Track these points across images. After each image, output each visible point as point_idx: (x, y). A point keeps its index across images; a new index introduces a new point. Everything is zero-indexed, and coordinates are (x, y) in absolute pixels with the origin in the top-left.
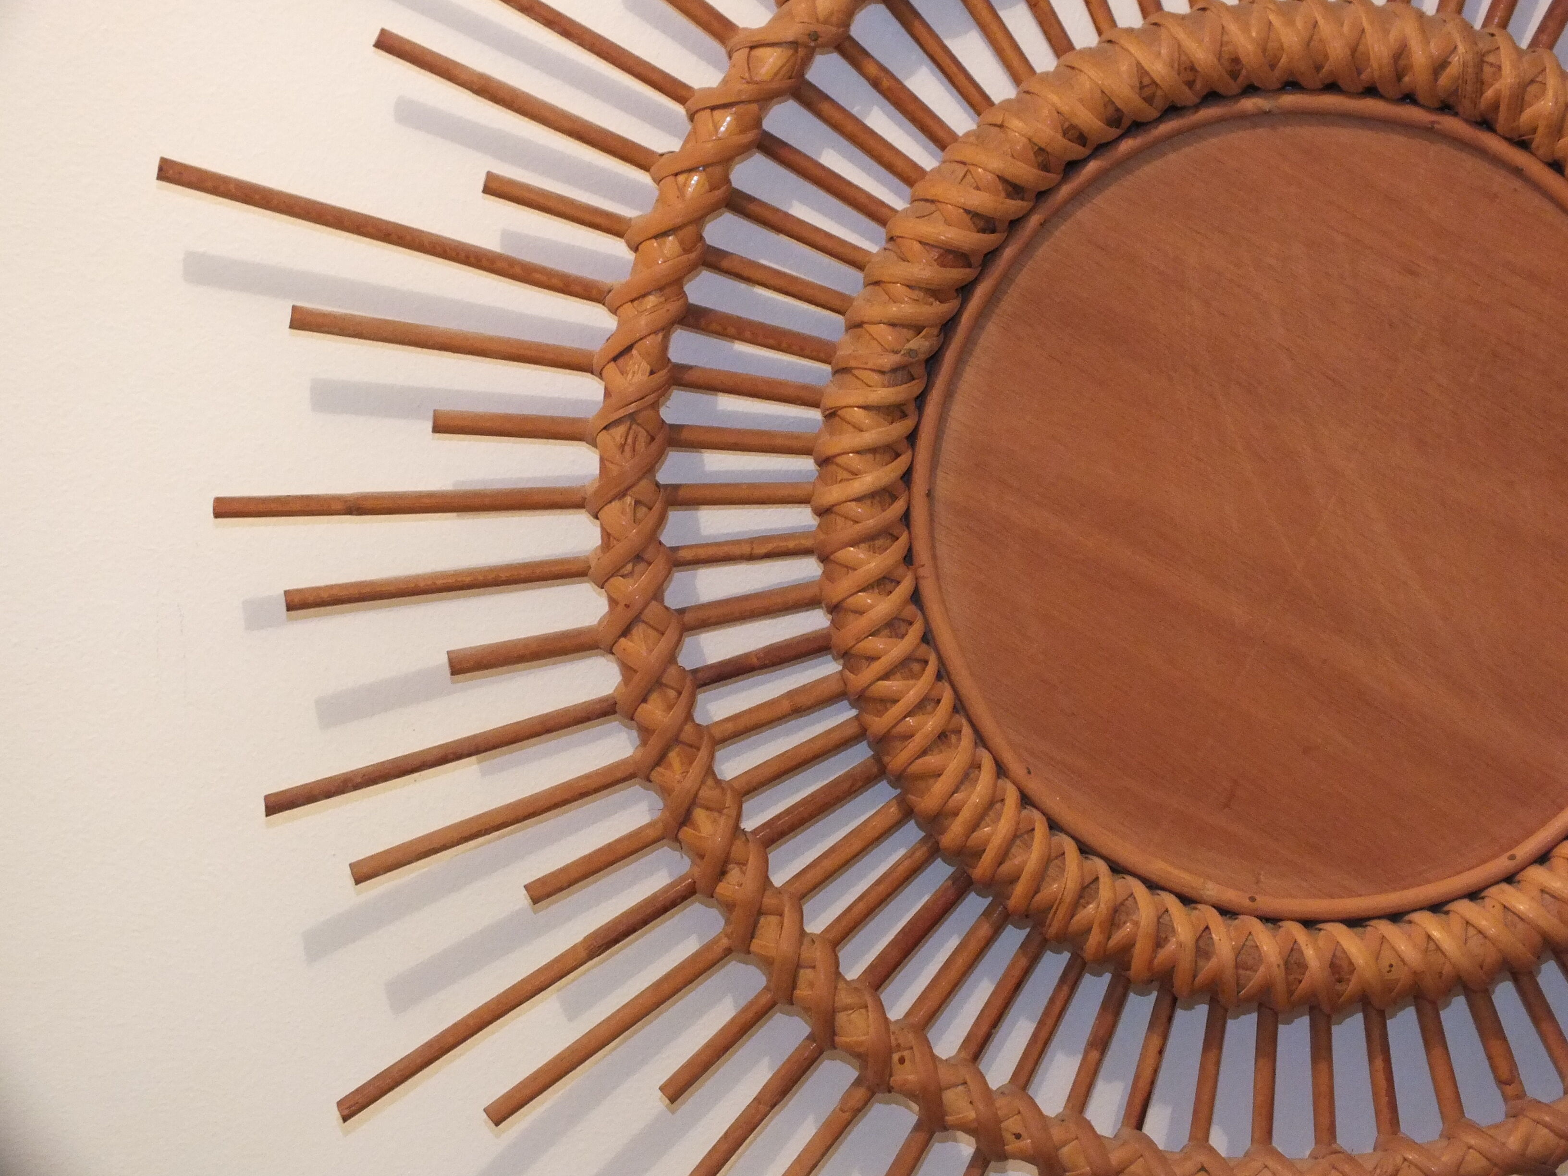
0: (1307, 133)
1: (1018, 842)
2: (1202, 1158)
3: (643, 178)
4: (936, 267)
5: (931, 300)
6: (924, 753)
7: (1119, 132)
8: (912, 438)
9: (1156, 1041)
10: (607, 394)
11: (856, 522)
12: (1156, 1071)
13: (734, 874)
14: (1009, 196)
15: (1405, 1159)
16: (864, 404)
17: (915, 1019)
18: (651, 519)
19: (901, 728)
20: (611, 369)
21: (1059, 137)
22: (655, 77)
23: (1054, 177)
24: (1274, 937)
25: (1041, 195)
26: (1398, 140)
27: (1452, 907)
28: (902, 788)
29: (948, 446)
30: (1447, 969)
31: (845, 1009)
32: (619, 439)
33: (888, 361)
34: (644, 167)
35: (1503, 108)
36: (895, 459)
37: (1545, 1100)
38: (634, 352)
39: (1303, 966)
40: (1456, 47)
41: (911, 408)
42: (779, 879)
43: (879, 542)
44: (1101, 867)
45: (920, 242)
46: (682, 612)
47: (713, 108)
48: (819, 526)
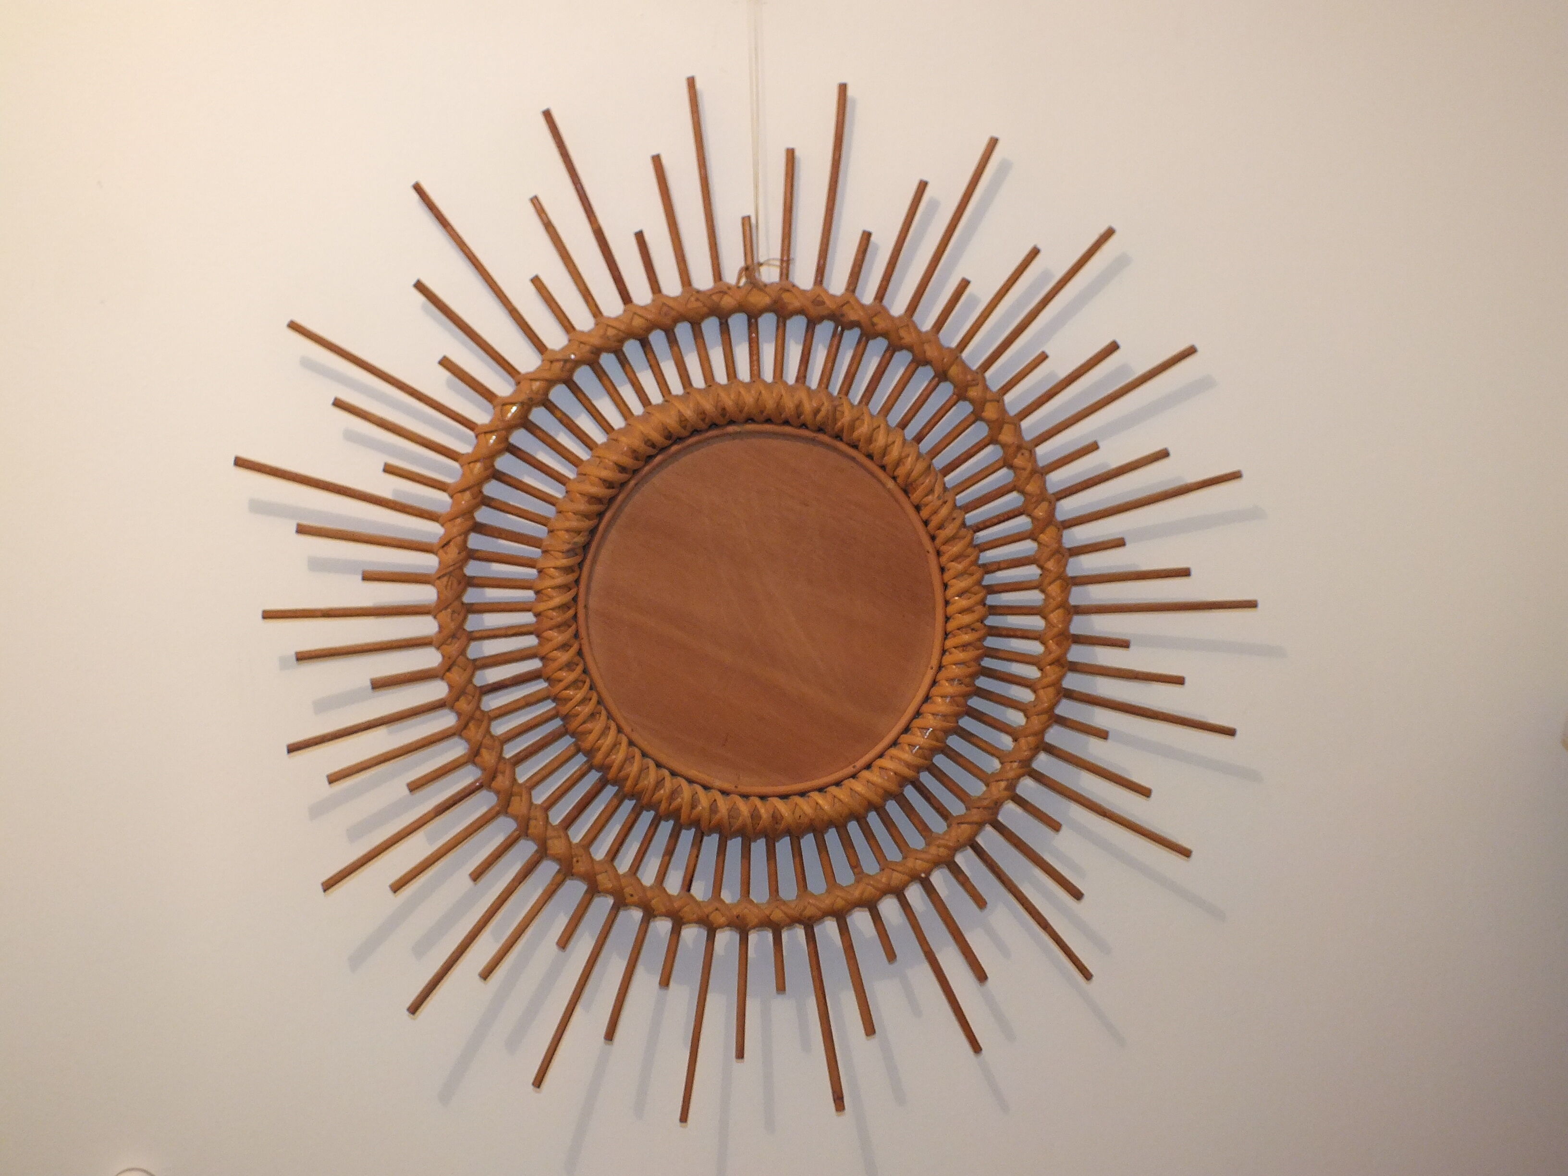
0: (756, 442)
1: (627, 762)
2: (717, 905)
3: (456, 465)
4: (587, 505)
5: (585, 519)
6: (584, 722)
7: (670, 442)
8: (577, 581)
9: (695, 852)
10: (440, 563)
11: (552, 619)
12: (695, 866)
13: (500, 778)
14: (620, 472)
15: (809, 903)
16: (554, 566)
17: (584, 843)
18: (461, 618)
19: (573, 711)
20: (441, 552)
21: (643, 445)
22: (460, 419)
23: (641, 463)
24: (746, 803)
25: (635, 472)
26: (800, 445)
27: (829, 789)
28: (576, 738)
29: (594, 586)
30: (826, 818)
31: (551, 838)
32: (445, 583)
33: (566, 547)
34: (455, 460)
35: (845, 431)
36: (569, 591)
37: (871, 874)
38: (452, 543)
39: (760, 817)
40: (823, 403)
41: (576, 569)
42: (521, 780)
43: (562, 628)
44: (666, 773)
45: (580, 494)
46: (475, 660)
47: (485, 433)
48: (536, 622)
